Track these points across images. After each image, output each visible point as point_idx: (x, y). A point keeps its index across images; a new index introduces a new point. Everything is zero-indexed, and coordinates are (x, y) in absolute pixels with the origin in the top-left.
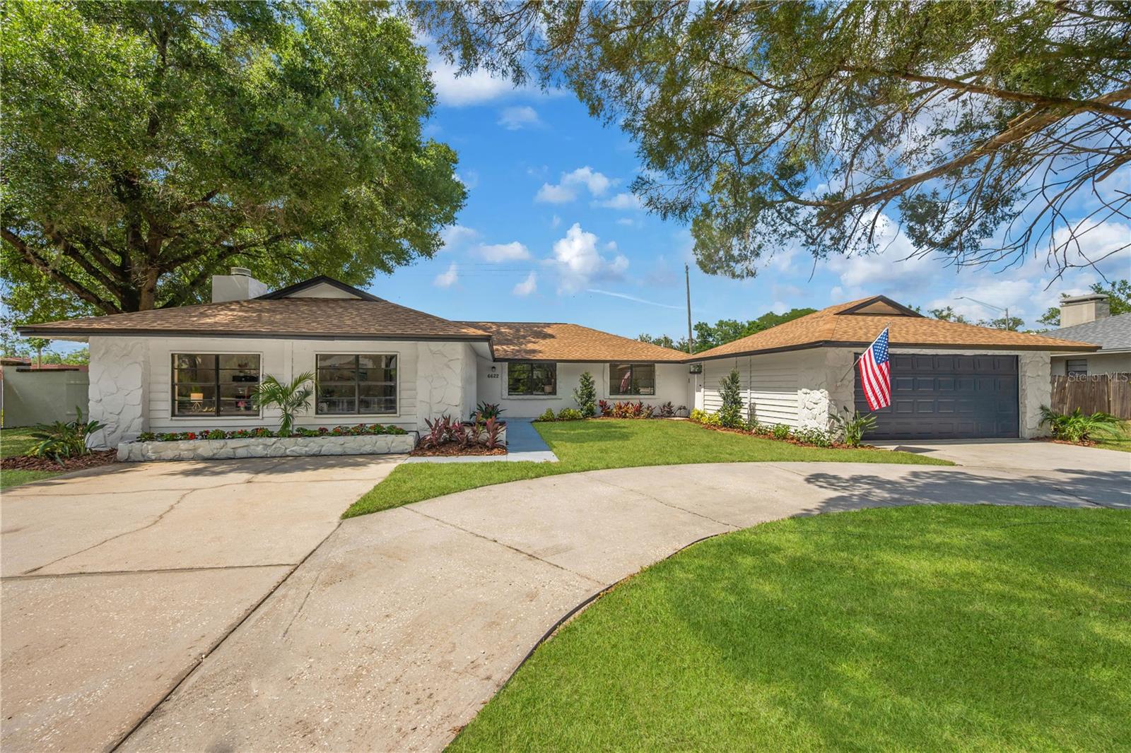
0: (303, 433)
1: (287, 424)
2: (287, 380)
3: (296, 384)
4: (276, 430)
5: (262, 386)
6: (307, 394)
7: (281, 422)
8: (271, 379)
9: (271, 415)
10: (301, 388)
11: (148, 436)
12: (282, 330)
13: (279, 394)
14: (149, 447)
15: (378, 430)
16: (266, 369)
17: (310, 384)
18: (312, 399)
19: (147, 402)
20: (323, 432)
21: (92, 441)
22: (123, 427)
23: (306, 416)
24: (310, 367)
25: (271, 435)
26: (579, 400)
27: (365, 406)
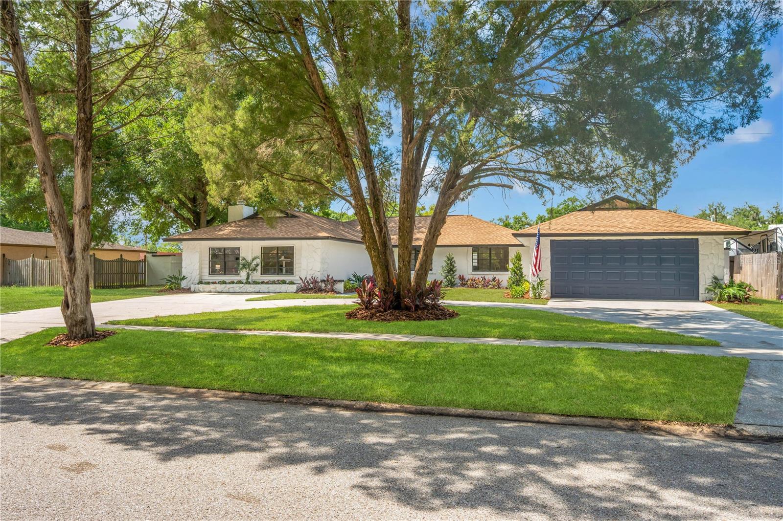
0: (255, 283)
1: (248, 278)
2: (249, 259)
3: (253, 260)
4: (245, 281)
5: (241, 262)
6: (257, 265)
7: (245, 278)
8: (244, 259)
9: (243, 274)
10: (255, 262)
11: (201, 283)
12: (246, 236)
13: (246, 265)
14: (201, 286)
15: (284, 282)
16: (242, 254)
17: (258, 261)
18: (259, 268)
19: (201, 268)
20: (263, 283)
21: (184, 284)
22: (193, 278)
23: (257, 276)
24: (258, 253)
25: (242, 283)
26: (443, 274)
27: (280, 272)
